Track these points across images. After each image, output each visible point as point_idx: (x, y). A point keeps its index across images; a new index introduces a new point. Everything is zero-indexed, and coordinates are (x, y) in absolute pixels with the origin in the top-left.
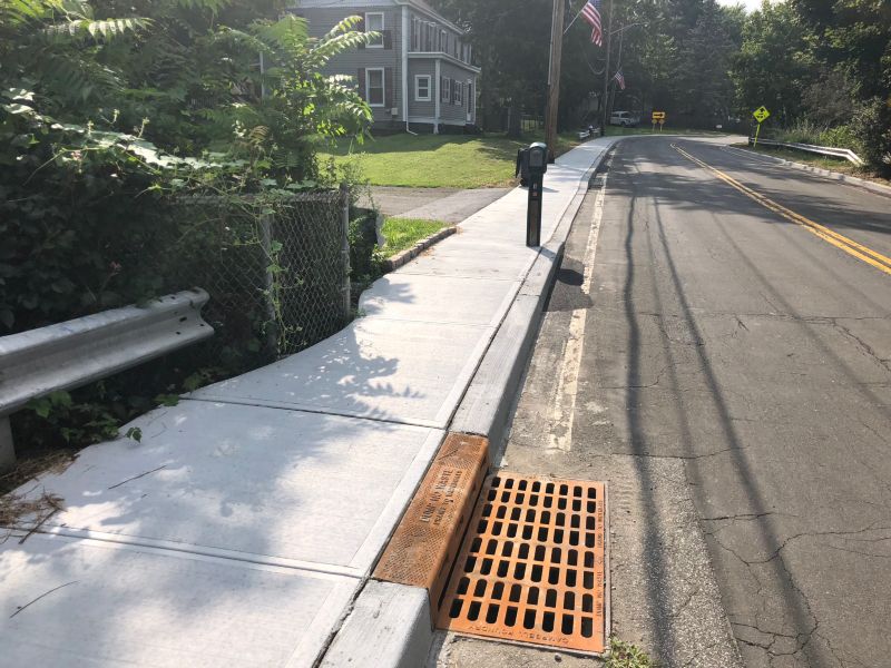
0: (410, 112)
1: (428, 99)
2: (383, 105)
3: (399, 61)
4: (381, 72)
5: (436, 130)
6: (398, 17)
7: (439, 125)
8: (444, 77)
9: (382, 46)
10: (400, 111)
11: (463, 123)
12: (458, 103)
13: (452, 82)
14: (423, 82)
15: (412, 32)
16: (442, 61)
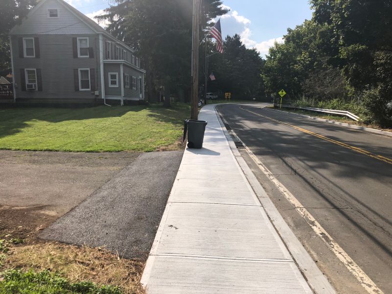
0: (106, 94)
1: (117, 86)
2: (89, 89)
3: (98, 64)
4: (88, 71)
5: (122, 103)
6: (97, 40)
7: (124, 101)
8: (125, 74)
9: (88, 56)
10: (100, 93)
11: (137, 99)
12: (134, 88)
13: (131, 77)
14: (113, 77)
15: (106, 49)
16: (124, 65)
